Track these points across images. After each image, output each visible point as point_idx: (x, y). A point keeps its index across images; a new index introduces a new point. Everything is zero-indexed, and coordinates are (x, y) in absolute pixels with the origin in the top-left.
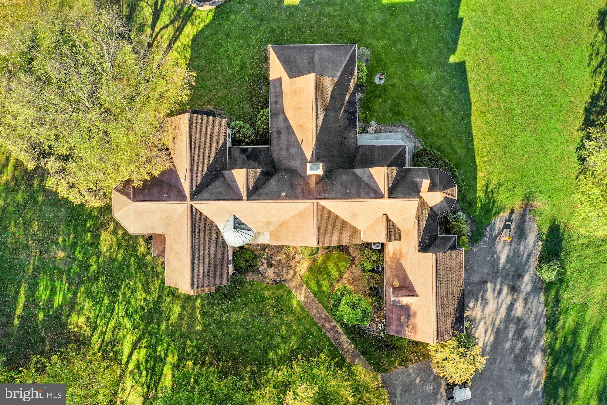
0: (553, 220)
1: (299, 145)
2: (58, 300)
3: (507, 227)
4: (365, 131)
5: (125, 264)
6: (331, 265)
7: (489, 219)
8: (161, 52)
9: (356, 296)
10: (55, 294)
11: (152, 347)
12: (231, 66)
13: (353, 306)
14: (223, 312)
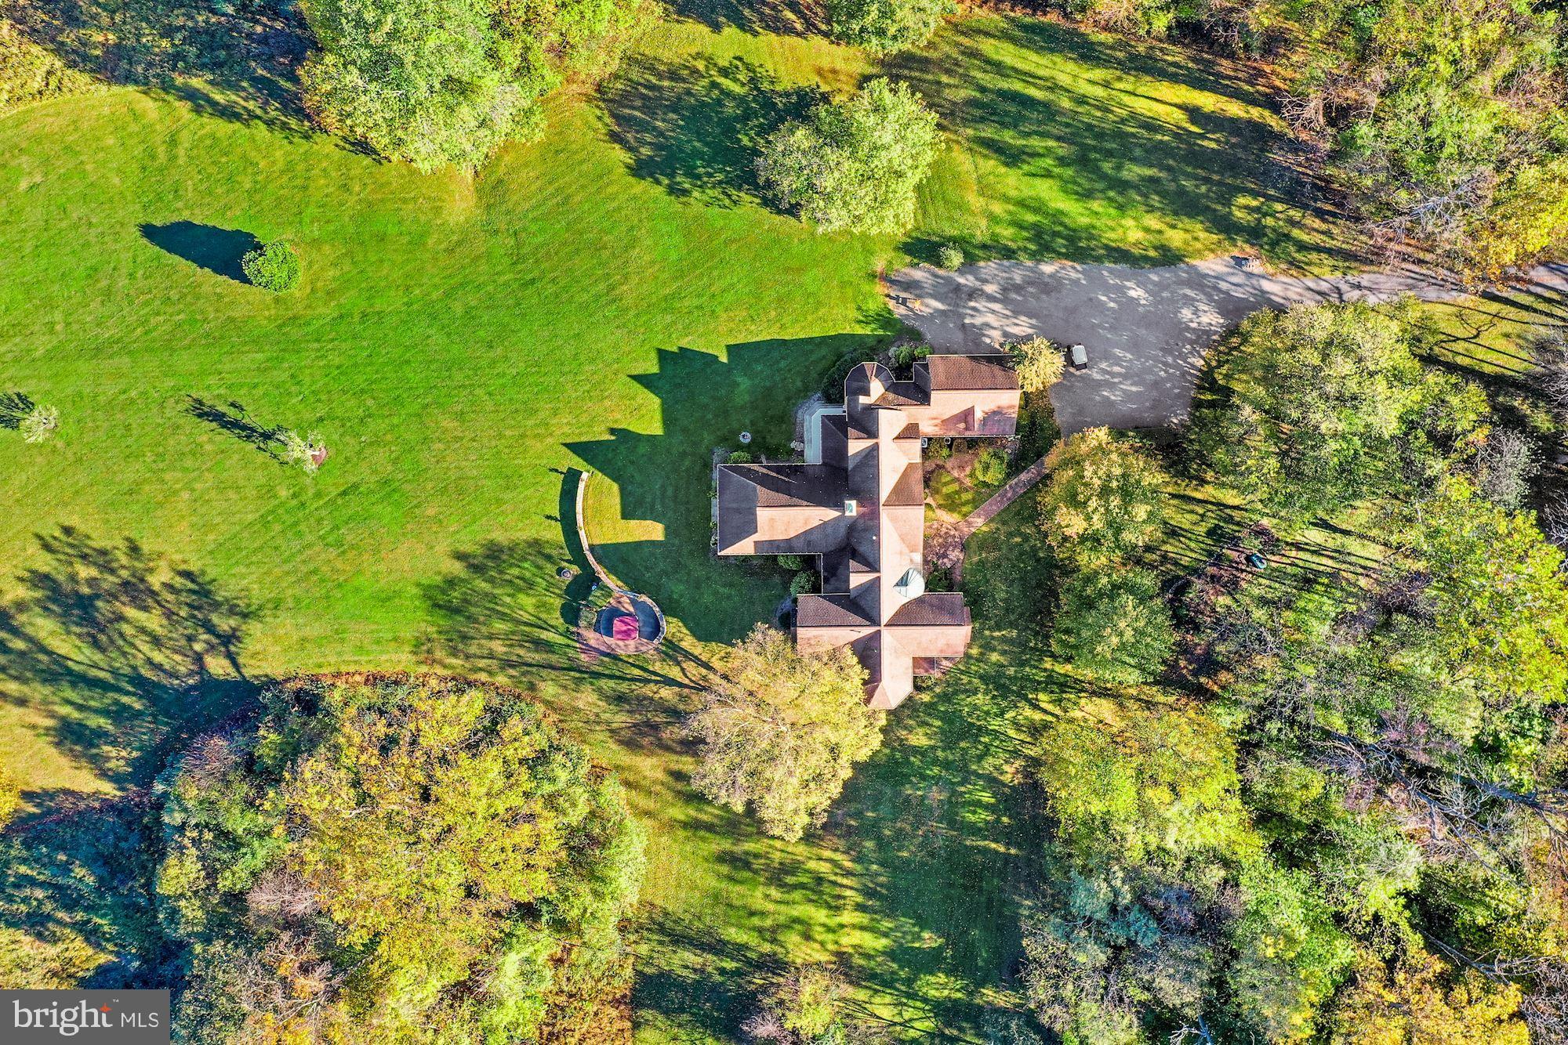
0: (897, 249)
1: (825, 523)
2: (986, 797)
3: (904, 302)
4: (801, 453)
5: (946, 718)
6: (945, 490)
7: (896, 320)
8: (711, 676)
9: (977, 465)
10: (979, 801)
11: (1037, 686)
12: (729, 597)
13: (986, 468)
14: (995, 607)
